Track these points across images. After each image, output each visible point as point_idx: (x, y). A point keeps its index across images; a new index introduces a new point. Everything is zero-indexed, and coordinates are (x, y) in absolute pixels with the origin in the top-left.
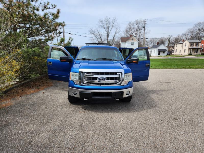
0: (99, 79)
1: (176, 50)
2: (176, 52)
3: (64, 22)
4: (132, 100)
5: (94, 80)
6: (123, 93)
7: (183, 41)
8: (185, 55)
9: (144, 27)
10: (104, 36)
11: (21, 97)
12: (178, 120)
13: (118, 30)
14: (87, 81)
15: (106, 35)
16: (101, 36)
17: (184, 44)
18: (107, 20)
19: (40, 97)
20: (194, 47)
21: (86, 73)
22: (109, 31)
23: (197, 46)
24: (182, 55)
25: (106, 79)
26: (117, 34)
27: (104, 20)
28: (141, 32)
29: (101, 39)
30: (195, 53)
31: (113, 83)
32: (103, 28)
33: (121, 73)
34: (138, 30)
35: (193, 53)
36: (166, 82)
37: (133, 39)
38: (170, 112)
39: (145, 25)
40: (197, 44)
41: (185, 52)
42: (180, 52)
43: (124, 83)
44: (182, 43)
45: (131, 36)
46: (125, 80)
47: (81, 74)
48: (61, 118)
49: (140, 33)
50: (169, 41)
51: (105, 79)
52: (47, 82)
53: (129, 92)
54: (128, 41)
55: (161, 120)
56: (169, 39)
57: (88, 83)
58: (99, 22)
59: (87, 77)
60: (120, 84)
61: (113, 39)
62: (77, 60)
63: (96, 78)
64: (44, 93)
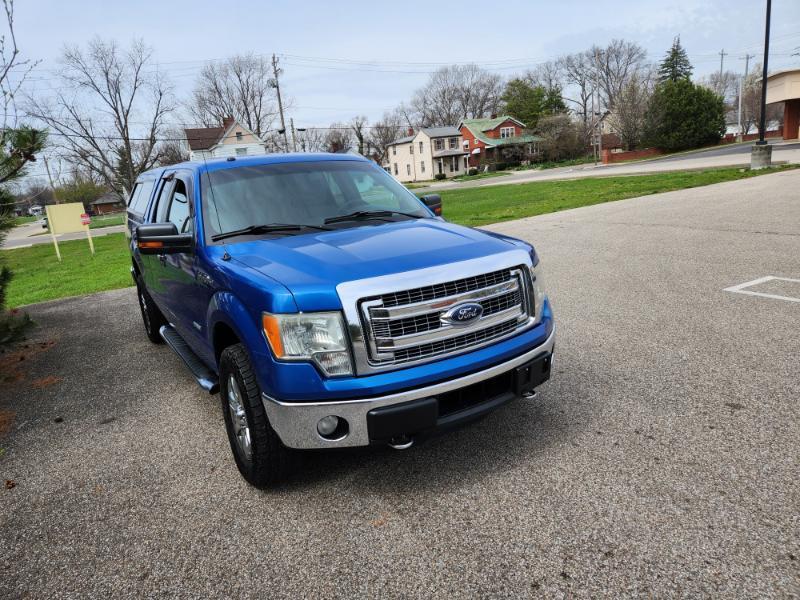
0: (454, 318)
1: (396, 165)
2: (397, 172)
7: (411, 132)
8: (427, 181)
9: (274, 86)
12: (744, 405)
13: (166, 96)
15: (111, 120)
16: (86, 124)
17: (416, 145)
20: (447, 150)
22: (126, 103)
23: (452, 146)
24: (415, 181)
25: (482, 307)
26: (167, 116)
27: (86, 53)
28: (264, 106)
29: (92, 140)
30: (452, 170)
32: (89, 89)
33: (522, 267)
35: (446, 171)
37: (239, 135)
39: (276, 76)
40: (453, 140)
41: (423, 169)
42: (409, 173)
44: (411, 142)
45: (228, 122)
49: (258, 109)
50: (361, 138)
54: (220, 143)
56: (360, 128)
58: (62, 62)
59: (391, 323)
60: (525, 321)
61: (152, 136)
62: (214, 240)
63: (438, 318)
64: (13, 486)
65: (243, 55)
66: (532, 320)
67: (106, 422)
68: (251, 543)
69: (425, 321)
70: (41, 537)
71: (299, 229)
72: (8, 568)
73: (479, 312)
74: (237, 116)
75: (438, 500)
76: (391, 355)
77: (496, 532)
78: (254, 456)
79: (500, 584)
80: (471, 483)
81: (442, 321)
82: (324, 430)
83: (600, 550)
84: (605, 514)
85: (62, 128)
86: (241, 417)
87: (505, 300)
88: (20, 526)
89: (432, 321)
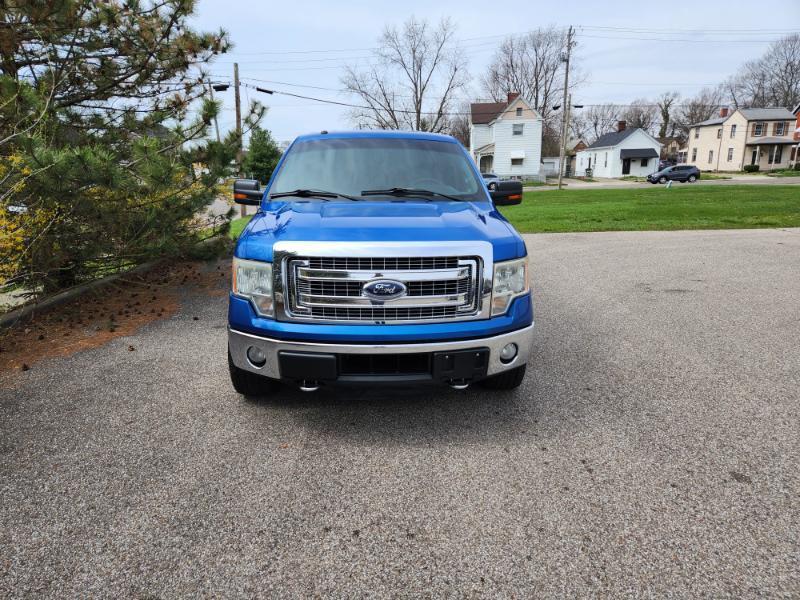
0: (370, 290)
1: (695, 150)
2: (694, 158)
3: (223, 34)
4: (525, 380)
5: (344, 294)
6: (484, 353)
7: (725, 113)
8: (731, 172)
9: (564, 60)
10: (404, 100)
11: (26, 368)
12: (754, 480)
13: (460, 72)
14: (314, 300)
15: (411, 94)
16: (389, 97)
17: (727, 128)
18: (413, 34)
19: (110, 371)
20: (770, 136)
21: (306, 263)
23: (778, 132)
24: (716, 171)
25: (405, 287)
26: (457, 91)
27: (401, 31)
28: (554, 81)
29: (391, 112)
30: (770, 162)
31: (438, 310)
32: (399, 65)
33: (477, 258)
34: (542, 70)
35: (763, 163)
36: (670, 286)
37: (519, 110)
38: (708, 437)
39: (569, 50)
40: (781, 125)
41: (730, 158)
42: (710, 161)
43: (493, 306)
44: (721, 124)
45: (511, 97)
46: (496, 294)
47: (283, 265)
48: (193, 481)
49: (549, 83)
50: (666, 116)
51: (398, 290)
52: (154, 298)
53: (512, 350)
54: (500, 118)
55: (673, 486)
56: (667, 106)
57: (317, 311)
58: (381, 41)
59: (312, 282)
60: (470, 312)
61: (441, 110)
63: (359, 287)
71: (335, 197)
81: (362, 291)
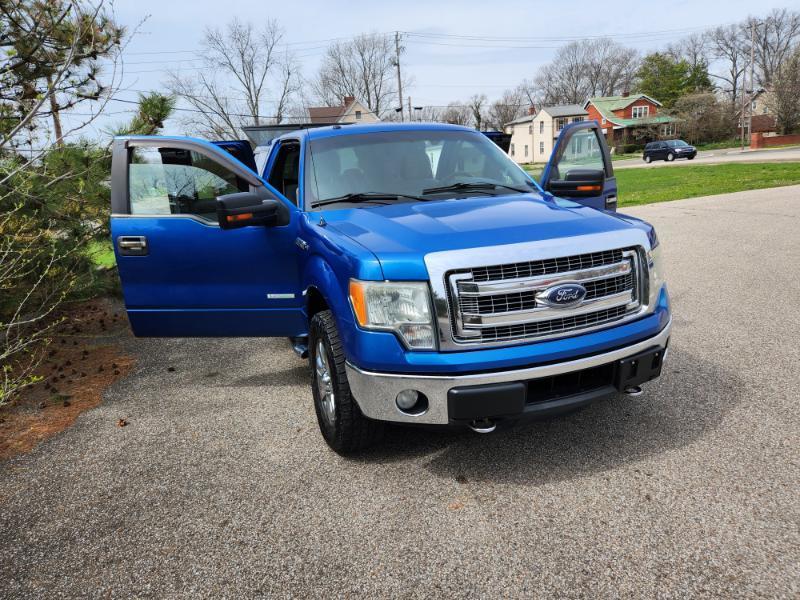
0: (552, 298)
1: (513, 145)
6: (661, 352)
7: (533, 111)
9: (395, 64)
13: (294, 76)
15: (245, 98)
16: (222, 102)
17: (536, 125)
21: (469, 276)
22: (258, 82)
24: (532, 163)
25: (585, 290)
26: (293, 95)
27: (225, 35)
28: (383, 86)
31: (612, 311)
32: (227, 69)
33: (635, 248)
34: (369, 77)
37: (358, 113)
39: (398, 54)
42: (526, 154)
44: (531, 121)
45: (349, 100)
49: (378, 88)
50: (478, 118)
54: (340, 121)
56: (478, 107)
58: (204, 44)
59: (480, 298)
60: (635, 310)
61: (279, 114)
62: (314, 207)
63: (533, 298)
64: (125, 424)
65: (368, 34)
66: (645, 309)
67: (211, 375)
68: (325, 507)
69: (519, 300)
70: (141, 474)
71: (396, 199)
72: (110, 498)
73: (581, 294)
74: (358, 95)
75: (520, 492)
76: (478, 333)
77: (581, 535)
78: (337, 422)
79: (579, 591)
80: (558, 478)
81: (538, 301)
82: (404, 403)
83: (701, 573)
84: (713, 533)
85: (202, 106)
86: (327, 383)
87: (614, 284)
88: (125, 462)
89: (526, 300)
